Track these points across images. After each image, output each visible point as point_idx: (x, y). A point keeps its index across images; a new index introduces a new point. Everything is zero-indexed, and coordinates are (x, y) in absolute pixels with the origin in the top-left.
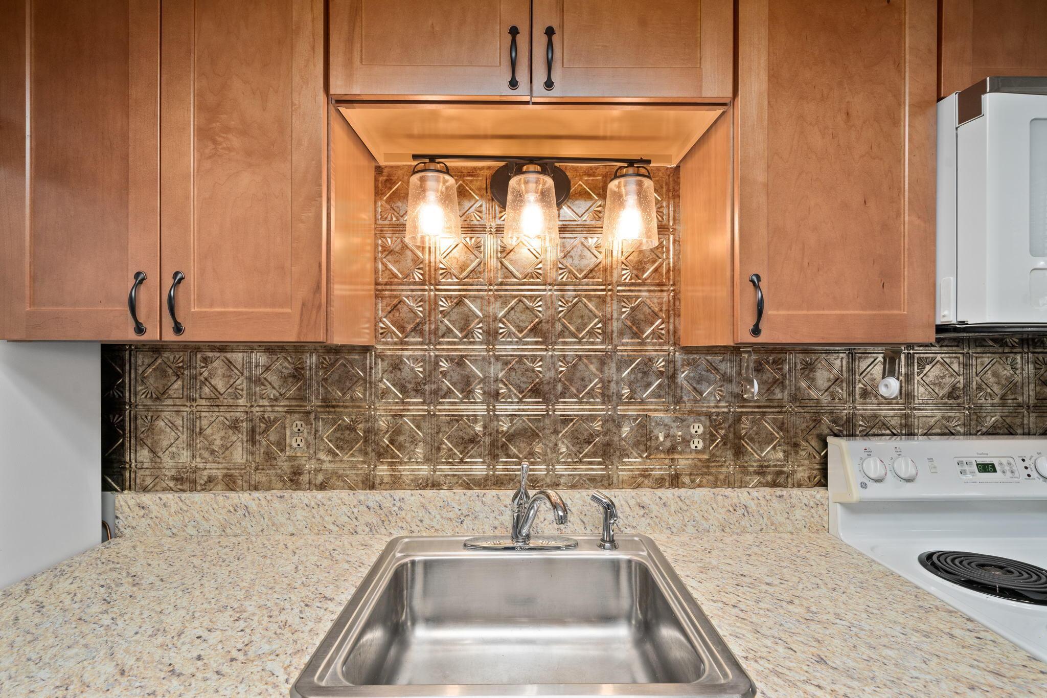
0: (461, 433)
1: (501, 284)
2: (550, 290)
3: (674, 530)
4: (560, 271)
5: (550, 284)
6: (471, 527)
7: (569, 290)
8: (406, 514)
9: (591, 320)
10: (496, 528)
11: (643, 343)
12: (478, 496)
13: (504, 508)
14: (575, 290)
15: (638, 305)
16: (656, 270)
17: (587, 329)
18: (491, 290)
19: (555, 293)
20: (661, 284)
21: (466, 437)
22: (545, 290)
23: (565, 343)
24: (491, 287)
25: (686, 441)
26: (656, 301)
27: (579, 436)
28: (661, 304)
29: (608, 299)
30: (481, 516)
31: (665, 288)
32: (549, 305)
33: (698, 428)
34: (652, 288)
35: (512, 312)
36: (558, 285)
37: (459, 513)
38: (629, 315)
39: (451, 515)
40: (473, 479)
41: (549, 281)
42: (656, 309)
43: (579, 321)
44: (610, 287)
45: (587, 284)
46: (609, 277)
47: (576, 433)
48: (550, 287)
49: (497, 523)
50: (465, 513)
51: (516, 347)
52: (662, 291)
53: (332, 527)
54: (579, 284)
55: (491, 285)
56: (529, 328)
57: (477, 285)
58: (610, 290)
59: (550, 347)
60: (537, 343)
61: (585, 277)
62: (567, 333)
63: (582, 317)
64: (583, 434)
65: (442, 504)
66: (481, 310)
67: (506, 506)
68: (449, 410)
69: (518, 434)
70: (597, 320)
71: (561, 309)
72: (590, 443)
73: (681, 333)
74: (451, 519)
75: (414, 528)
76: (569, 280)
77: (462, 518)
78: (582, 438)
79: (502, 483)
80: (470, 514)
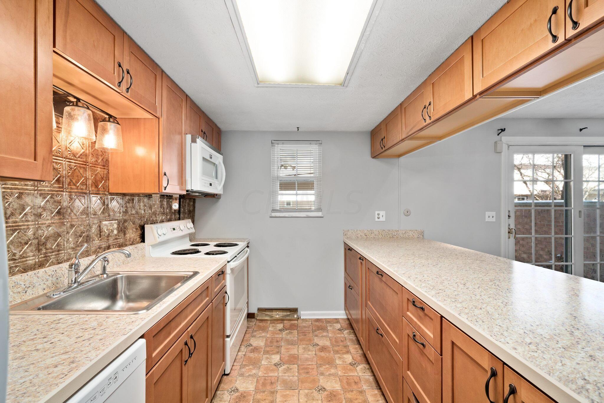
0: (20, 240)
2: (65, 161)
4: (69, 152)
5: (64, 158)
6: (31, 293)
7: (72, 162)
9: (81, 178)
10: (44, 289)
11: (98, 190)
12: (35, 274)
13: (48, 277)
14: (75, 163)
15: (97, 174)
16: (102, 160)
17: (80, 183)
19: (67, 163)
20: (104, 166)
21: (23, 242)
22: (62, 161)
23: (71, 188)
25: (112, 231)
26: (102, 173)
27: (77, 234)
28: (104, 174)
29: (87, 169)
30: (37, 284)
31: (105, 168)
32: (64, 168)
33: (115, 226)
34: (101, 167)
36: (68, 159)
37: (25, 286)
38: (94, 177)
39: (20, 290)
40: (27, 266)
41: (64, 156)
42: (103, 176)
43: (77, 178)
44: (87, 164)
45: (80, 161)
46: (87, 159)
47: (76, 233)
48: (64, 159)
49: (45, 286)
50: (27, 286)
51: (49, 189)
52: (104, 169)
54: (77, 160)
56: (56, 179)
58: (88, 165)
59: (65, 190)
60: (59, 187)
61: (79, 157)
62: (72, 184)
63: (78, 176)
64: (78, 233)
65: (13, 285)
67: (49, 276)
68: (13, 226)
69: (51, 236)
70: (83, 178)
71: (69, 171)
72: (81, 236)
73: (110, 187)
74: (19, 292)
76: (72, 157)
77: (26, 289)
78: (78, 234)
79: (43, 265)
80: (31, 285)
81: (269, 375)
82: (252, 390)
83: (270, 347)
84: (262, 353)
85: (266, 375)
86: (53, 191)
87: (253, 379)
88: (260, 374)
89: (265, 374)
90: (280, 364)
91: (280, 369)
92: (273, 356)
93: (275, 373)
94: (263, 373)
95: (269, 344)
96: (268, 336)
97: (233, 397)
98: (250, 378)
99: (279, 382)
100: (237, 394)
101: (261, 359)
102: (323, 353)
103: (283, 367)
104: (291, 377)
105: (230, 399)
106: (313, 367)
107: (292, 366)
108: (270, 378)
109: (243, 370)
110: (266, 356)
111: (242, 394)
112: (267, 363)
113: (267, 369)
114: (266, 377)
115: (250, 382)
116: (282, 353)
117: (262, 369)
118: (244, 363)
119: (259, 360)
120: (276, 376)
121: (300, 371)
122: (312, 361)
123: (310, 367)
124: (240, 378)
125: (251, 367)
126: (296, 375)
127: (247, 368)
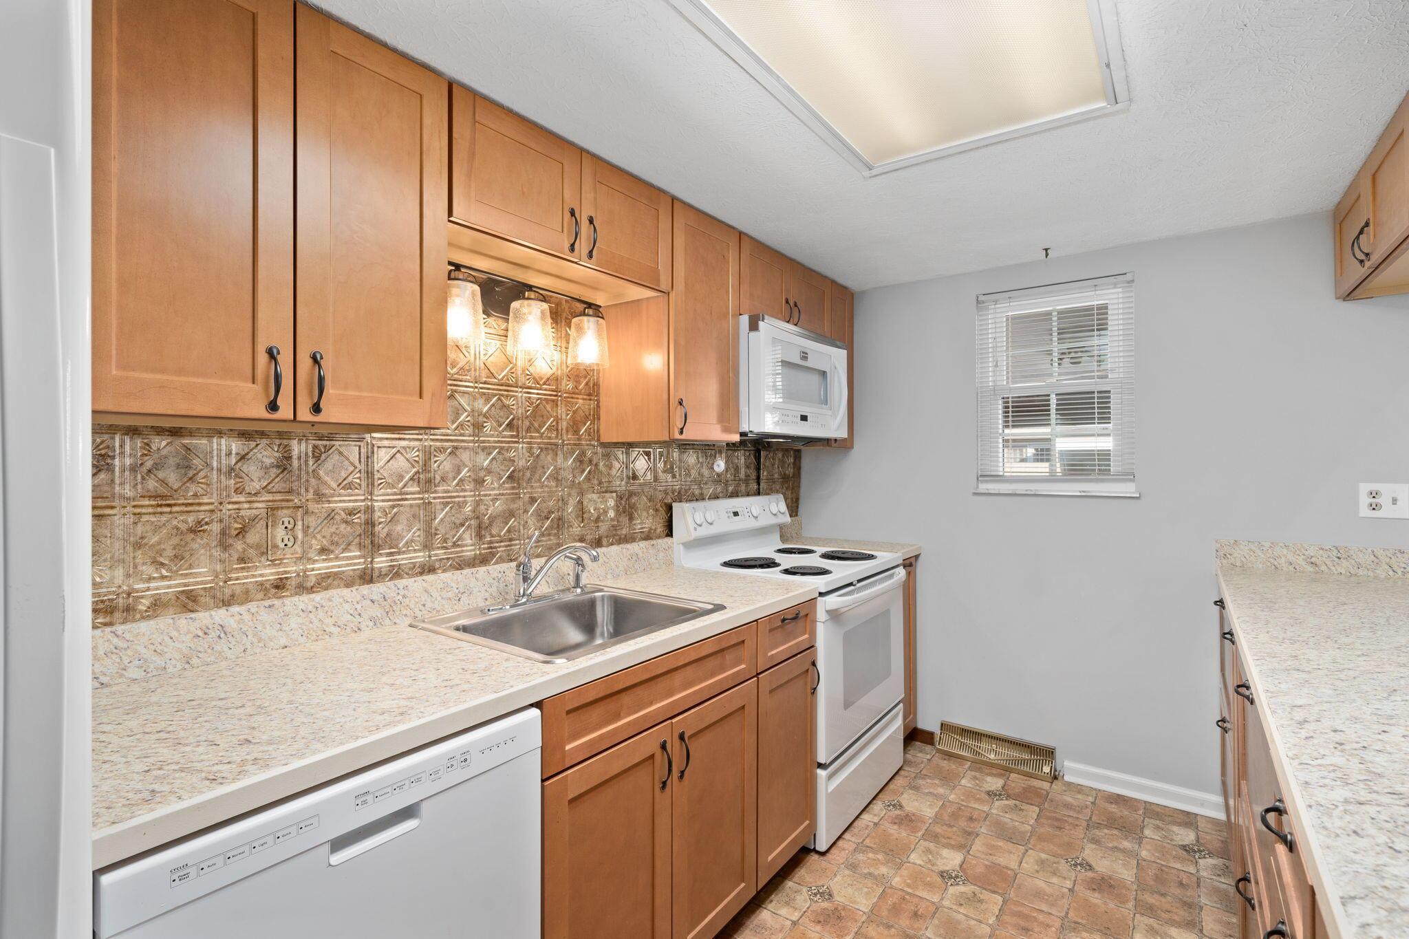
1: (485, 383)
2: (521, 392)
3: (601, 578)
4: (528, 377)
5: (520, 387)
6: (467, 602)
7: (533, 393)
8: (410, 601)
9: (548, 419)
10: (486, 599)
11: (579, 439)
12: (472, 573)
13: (492, 581)
14: (538, 394)
15: (577, 409)
16: (587, 384)
17: (546, 427)
18: (476, 387)
19: (524, 395)
20: (590, 395)
21: (458, 522)
22: (517, 392)
23: (531, 437)
24: (476, 385)
25: (605, 512)
26: (587, 407)
28: (590, 409)
29: (559, 403)
30: (475, 590)
31: (592, 398)
32: (520, 404)
33: (611, 503)
34: (585, 397)
35: (493, 408)
36: (526, 388)
37: (457, 591)
38: (572, 416)
39: (450, 595)
40: (464, 560)
41: (520, 384)
42: (587, 414)
43: (541, 419)
44: (559, 394)
45: (546, 390)
46: (559, 385)
47: (539, 511)
48: (520, 390)
49: (487, 595)
50: (462, 591)
51: (496, 439)
52: (590, 400)
53: (333, 629)
54: (540, 389)
55: (476, 382)
56: (506, 423)
57: (465, 381)
58: (560, 396)
59: (521, 440)
60: (512, 436)
61: (544, 384)
62: (532, 429)
63: (542, 416)
64: (543, 512)
65: (442, 586)
66: (469, 405)
67: (494, 579)
68: (443, 498)
69: (499, 516)
70: (552, 419)
71: (528, 408)
72: (548, 519)
73: (602, 432)
74: (450, 599)
75: (418, 614)
76: (533, 385)
77: (460, 596)
78: (543, 515)
80: (466, 590)
81: (917, 893)
82: (863, 909)
83: (945, 827)
84: (920, 834)
85: (910, 890)
86: (502, 442)
87: (875, 886)
88: (896, 881)
89: (908, 886)
90: (957, 877)
91: (952, 890)
92: (945, 852)
93: (934, 894)
94: (905, 882)
95: (946, 818)
96: (952, 797)
97: (815, 907)
98: (869, 882)
99: (936, 921)
100: (826, 905)
101: (913, 847)
102: (1096, 895)
103: (962, 888)
104: (973, 922)
105: (808, 908)
106: (1049, 921)
107: (985, 895)
108: (915, 900)
109: (861, 857)
110: (927, 844)
111: (836, 909)
112: (922, 863)
113: (918, 877)
114: (908, 893)
115: (866, 890)
116: (971, 852)
117: (904, 872)
118: (867, 842)
119: (907, 849)
120: (933, 903)
121: (1005, 917)
122: (1053, 905)
123: (1041, 917)
124: (847, 872)
125: (880, 857)
126: (990, 922)
127: (871, 855)
